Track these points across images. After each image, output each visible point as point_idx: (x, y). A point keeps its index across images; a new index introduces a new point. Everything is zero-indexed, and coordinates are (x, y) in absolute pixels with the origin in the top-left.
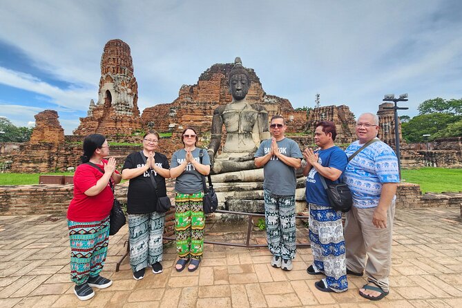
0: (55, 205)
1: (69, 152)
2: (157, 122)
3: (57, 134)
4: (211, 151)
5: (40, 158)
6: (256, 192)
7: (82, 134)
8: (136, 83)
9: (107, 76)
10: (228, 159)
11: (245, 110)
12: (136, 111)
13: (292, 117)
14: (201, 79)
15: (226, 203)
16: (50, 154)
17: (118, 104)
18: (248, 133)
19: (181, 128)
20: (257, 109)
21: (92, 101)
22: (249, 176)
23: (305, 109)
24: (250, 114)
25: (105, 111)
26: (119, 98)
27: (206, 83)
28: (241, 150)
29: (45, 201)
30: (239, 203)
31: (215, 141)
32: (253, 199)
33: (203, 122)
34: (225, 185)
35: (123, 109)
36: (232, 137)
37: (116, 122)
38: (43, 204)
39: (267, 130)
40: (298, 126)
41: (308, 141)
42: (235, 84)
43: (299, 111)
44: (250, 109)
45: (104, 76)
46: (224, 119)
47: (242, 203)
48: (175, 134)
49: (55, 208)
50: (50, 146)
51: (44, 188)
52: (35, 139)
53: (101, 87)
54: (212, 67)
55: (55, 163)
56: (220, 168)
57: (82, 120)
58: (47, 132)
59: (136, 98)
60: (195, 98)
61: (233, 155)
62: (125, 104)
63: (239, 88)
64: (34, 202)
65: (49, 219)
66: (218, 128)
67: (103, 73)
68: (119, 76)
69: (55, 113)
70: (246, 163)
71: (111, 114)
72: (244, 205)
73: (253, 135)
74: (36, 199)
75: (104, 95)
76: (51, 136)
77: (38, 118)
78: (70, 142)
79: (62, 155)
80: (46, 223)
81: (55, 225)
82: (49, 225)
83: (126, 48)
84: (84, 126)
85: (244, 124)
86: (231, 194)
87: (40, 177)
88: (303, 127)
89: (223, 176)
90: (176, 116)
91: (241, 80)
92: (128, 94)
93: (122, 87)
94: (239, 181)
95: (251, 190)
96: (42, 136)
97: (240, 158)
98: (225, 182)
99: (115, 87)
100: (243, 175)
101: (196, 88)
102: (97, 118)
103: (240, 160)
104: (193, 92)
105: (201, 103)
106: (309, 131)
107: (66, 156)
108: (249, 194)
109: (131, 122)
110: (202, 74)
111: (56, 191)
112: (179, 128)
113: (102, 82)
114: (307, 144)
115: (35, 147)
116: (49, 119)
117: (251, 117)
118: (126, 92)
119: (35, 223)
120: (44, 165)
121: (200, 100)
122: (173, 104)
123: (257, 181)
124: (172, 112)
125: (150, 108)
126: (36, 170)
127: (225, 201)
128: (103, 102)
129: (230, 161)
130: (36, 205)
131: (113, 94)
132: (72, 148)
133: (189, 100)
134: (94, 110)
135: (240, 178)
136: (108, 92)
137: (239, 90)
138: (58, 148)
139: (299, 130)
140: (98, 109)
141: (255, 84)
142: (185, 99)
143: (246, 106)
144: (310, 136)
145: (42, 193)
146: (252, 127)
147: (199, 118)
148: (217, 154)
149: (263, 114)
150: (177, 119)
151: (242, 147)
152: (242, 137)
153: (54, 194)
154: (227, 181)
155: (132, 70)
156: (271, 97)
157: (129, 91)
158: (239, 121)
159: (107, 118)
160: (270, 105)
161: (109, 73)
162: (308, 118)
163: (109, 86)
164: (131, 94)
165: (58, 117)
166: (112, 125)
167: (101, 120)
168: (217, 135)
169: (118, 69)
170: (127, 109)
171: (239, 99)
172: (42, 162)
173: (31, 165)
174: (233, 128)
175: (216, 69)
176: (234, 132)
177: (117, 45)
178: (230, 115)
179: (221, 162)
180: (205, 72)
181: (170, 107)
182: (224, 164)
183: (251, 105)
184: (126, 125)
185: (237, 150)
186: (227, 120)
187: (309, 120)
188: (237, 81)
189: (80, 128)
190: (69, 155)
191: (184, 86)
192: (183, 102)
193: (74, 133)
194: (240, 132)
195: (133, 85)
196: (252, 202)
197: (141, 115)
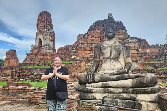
0: (13, 97)
1: (21, 71)
2: (65, 55)
3: (16, 62)
4: (94, 69)
5: (7, 74)
6: (122, 94)
7: (27, 62)
8: (54, 34)
9: (40, 31)
10: (104, 74)
11: (114, 44)
12: (54, 49)
13: (148, 51)
14: (89, 30)
15: (102, 100)
16: (12, 72)
17: (45, 46)
18: (116, 59)
19: (78, 58)
20: (122, 44)
21: (32, 45)
22: (117, 84)
23: (157, 45)
24: (118, 47)
25: (38, 50)
26: (46, 43)
27: (92, 32)
28: (112, 68)
29: (8, 94)
30: (110, 101)
31: (96, 63)
32: (119, 99)
33: (90, 55)
34: (102, 89)
35: (48, 48)
36: (106, 61)
37: (44, 55)
38: (8, 96)
39: (129, 57)
40: (153, 56)
41: (160, 65)
42: (108, 29)
43: (153, 46)
44: (117, 44)
45: (38, 31)
46: (101, 51)
47: (112, 101)
48: (75, 62)
49: (13, 98)
50: (12, 68)
51: (8, 88)
52: (6, 65)
53: (36, 37)
54: (96, 22)
55: (14, 77)
56: (99, 79)
57: (27, 54)
58: (11, 61)
59: (54, 42)
60: (86, 41)
61: (107, 72)
62: (49, 46)
63: (111, 31)
64: (3, 94)
65: (10, 104)
66: (98, 56)
67: (37, 30)
68: (46, 31)
69: (15, 51)
70: (115, 76)
71: (41, 51)
72: (114, 102)
73: (120, 60)
74: (4, 93)
75: (38, 41)
76: (13, 63)
77: (7, 54)
78: (21, 66)
79: (17, 72)
80: (8, 105)
81: (12, 107)
82: (10, 107)
83: (49, 15)
84: (28, 58)
85: (114, 53)
86: (106, 95)
87: (7, 83)
88: (156, 57)
89: (100, 84)
90: (75, 52)
91: (112, 26)
92: (50, 40)
93: (47, 37)
94: (111, 87)
95: (118, 93)
96: (9, 63)
97: (111, 73)
98: (102, 87)
99: (43, 37)
100: (113, 84)
101: (86, 35)
102: (34, 54)
103: (111, 74)
104: (84, 38)
105: (89, 44)
106: (161, 59)
107: (19, 73)
108: (117, 96)
109: (51, 55)
110: (90, 27)
111: (14, 89)
112: (77, 58)
113: (37, 35)
114: (159, 68)
115: (6, 69)
116: (12, 54)
117: (119, 49)
118: (49, 39)
119: (4, 105)
120: (9, 77)
121: (88, 42)
122: (74, 45)
123: (122, 87)
124: (73, 49)
125: (62, 48)
126: (6, 80)
127: (102, 99)
128: (38, 45)
129: (105, 75)
130: (4, 96)
131: (42, 40)
132: (22, 69)
133: (83, 42)
134: (33, 49)
135: (111, 85)
136: (40, 40)
137: (110, 32)
138: (16, 69)
139: (154, 58)
140: (35, 49)
141: (122, 31)
142: (80, 42)
143: (115, 42)
144: (161, 62)
145: (7, 90)
146: (119, 54)
147: (88, 52)
148: (98, 71)
149: (127, 46)
150: (76, 53)
151: (113, 67)
152: (112, 61)
153: (12, 91)
154: (103, 87)
155: (52, 27)
156: (133, 38)
157: (51, 38)
158: (111, 51)
159: (39, 54)
160: (132, 43)
161: (41, 30)
162: (159, 51)
163: (40, 36)
164: (51, 40)
165: (16, 53)
166: (42, 57)
167: (36, 55)
168: (97, 60)
169: (45, 27)
170: (50, 48)
171: (110, 38)
172: (8, 76)
173: (4, 77)
174: (107, 55)
175: (98, 23)
176: (108, 58)
177: (44, 14)
178: (105, 48)
179: (99, 75)
180: (92, 26)
181: (72, 47)
182: (101, 77)
183: (119, 42)
184: (49, 57)
185: (110, 68)
186: (103, 51)
187: (161, 52)
188: (109, 27)
189: (26, 59)
190: (21, 72)
191: (80, 35)
192: (79, 44)
193: (24, 62)
194: (111, 58)
195: (53, 35)
196: (119, 101)
197: (56, 51)
